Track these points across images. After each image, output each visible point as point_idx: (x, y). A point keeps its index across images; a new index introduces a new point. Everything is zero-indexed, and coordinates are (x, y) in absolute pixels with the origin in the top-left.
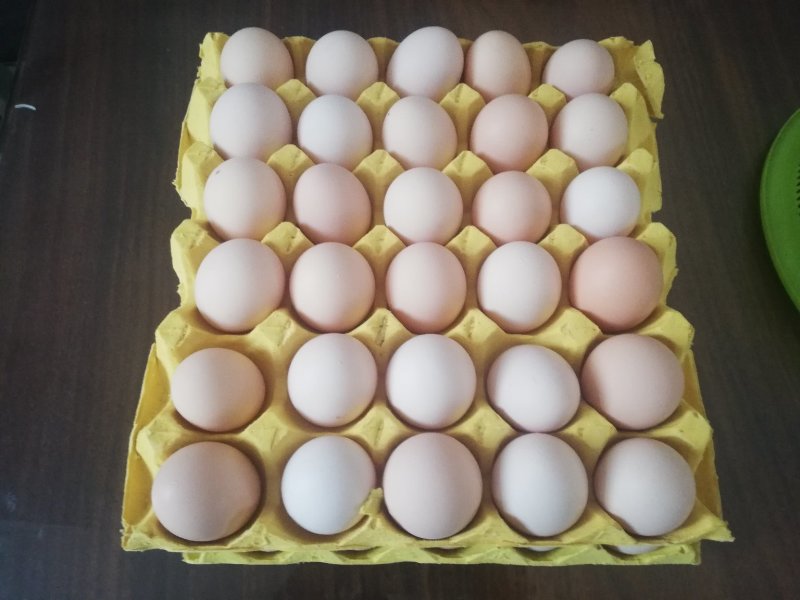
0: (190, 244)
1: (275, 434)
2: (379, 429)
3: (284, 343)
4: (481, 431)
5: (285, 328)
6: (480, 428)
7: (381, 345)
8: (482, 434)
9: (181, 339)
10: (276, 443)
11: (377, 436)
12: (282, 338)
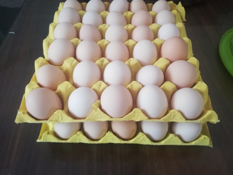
0: (48, 42)
1: (67, 86)
2: (100, 86)
3: (72, 64)
4: (132, 86)
5: (73, 61)
6: (132, 85)
7: (102, 66)
8: (133, 87)
9: (42, 63)
10: (67, 89)
11: (99, 88)
12: (72, 63)
